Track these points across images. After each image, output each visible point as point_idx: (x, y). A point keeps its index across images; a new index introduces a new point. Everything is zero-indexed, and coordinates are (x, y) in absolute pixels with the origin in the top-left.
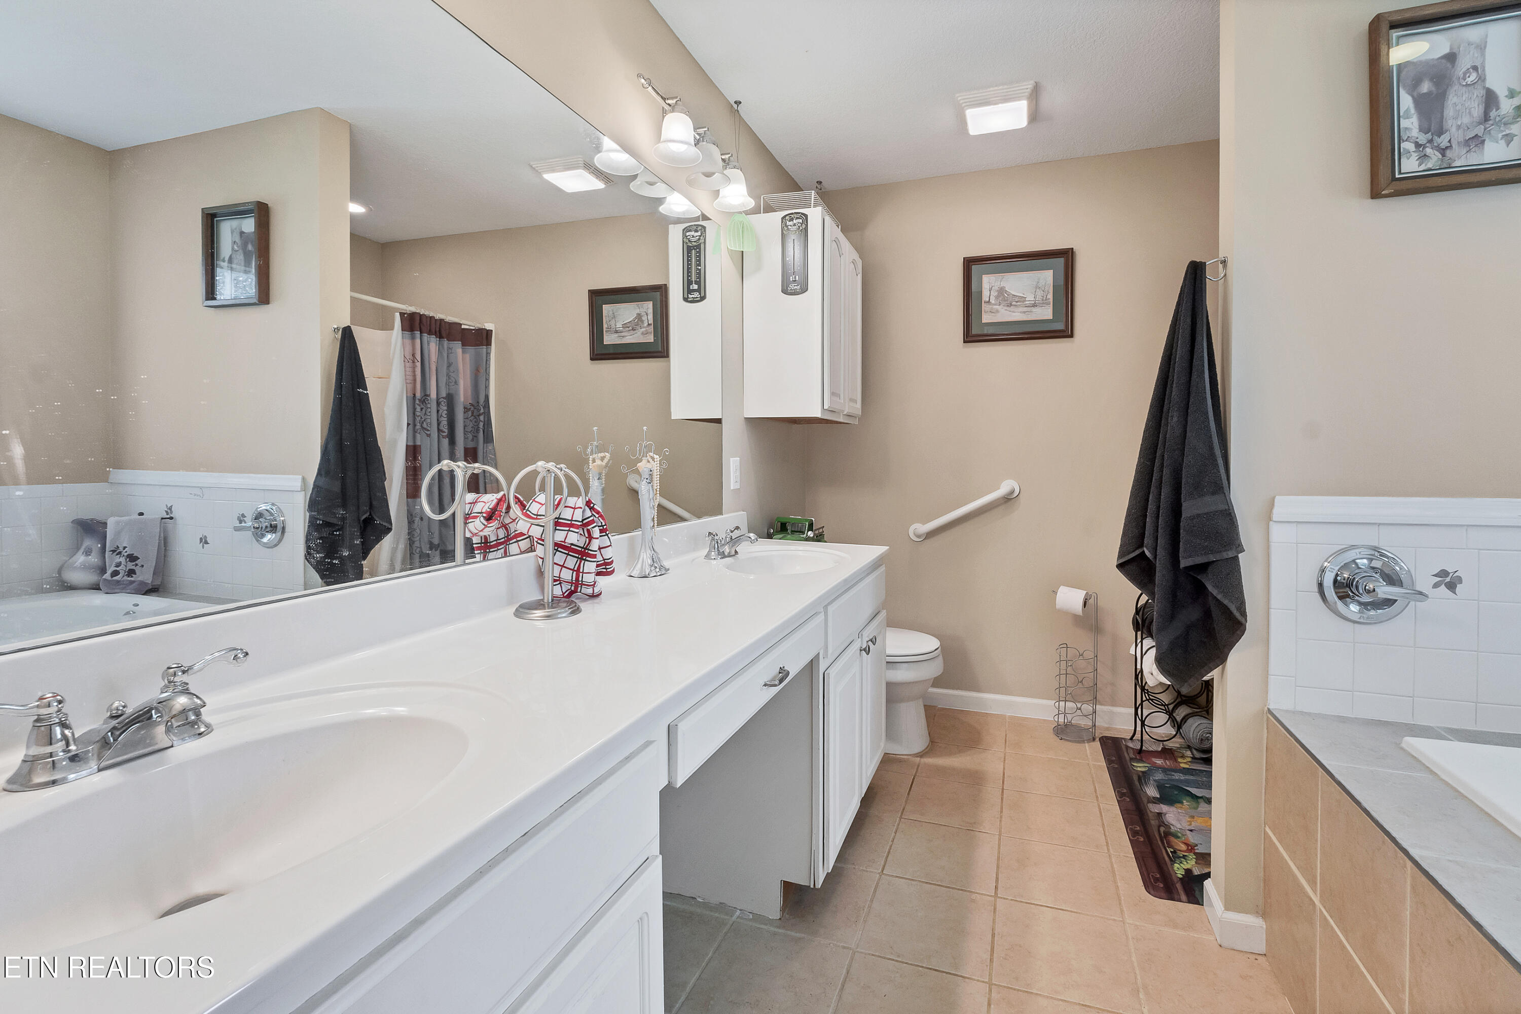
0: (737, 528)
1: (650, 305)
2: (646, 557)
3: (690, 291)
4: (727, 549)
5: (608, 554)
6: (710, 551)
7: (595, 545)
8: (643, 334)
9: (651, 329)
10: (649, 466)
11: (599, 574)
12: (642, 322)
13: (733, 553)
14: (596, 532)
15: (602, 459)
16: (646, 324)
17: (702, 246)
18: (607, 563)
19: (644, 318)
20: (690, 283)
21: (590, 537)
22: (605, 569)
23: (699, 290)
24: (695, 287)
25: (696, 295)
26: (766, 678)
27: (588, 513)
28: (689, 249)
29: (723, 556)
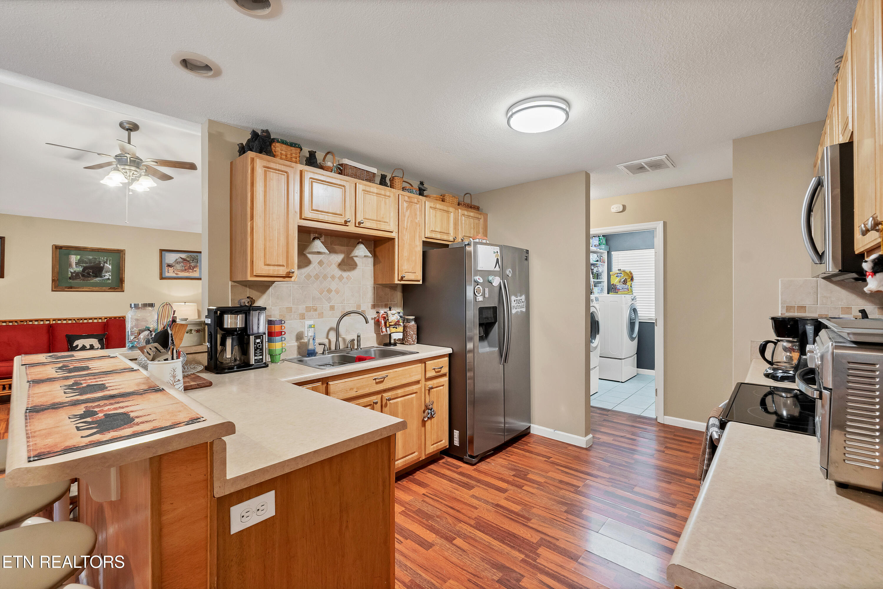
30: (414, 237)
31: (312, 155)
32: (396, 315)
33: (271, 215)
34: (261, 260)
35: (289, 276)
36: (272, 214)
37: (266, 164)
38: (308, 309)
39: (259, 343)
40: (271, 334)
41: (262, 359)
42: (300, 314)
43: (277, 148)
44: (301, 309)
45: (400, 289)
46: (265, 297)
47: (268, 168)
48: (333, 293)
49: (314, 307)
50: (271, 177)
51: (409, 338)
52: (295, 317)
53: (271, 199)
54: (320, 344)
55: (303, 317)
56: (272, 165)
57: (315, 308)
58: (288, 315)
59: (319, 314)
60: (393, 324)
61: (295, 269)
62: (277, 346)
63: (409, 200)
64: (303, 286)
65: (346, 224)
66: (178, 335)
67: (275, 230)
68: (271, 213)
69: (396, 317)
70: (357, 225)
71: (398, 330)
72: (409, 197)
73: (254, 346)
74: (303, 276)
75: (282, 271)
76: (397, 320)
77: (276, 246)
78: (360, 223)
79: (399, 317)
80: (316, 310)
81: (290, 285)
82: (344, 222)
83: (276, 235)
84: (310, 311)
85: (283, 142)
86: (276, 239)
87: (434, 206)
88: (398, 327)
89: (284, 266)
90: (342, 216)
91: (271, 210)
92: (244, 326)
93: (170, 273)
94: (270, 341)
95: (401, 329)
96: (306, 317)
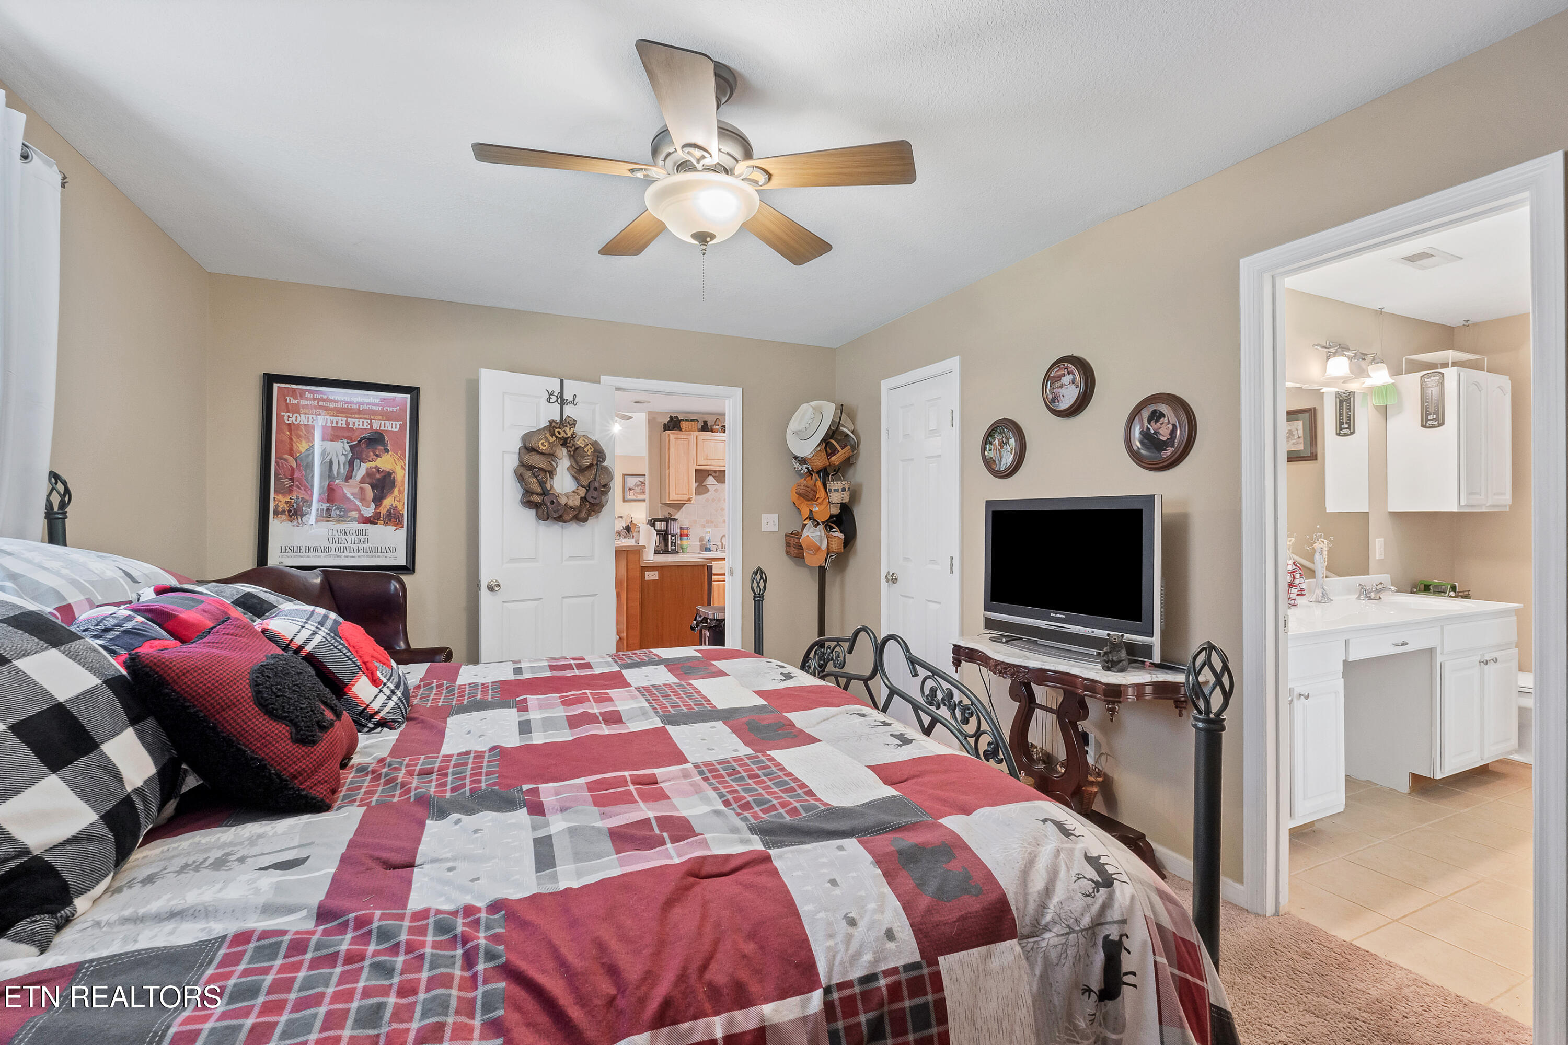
0: (1381, 583)
1: (1300, 423)
2: (1319, 592)
3: (1341, 429)
4: (1373, 595)
5: (1303, 586)
6: (1360, 595)
7: (1297, 581)
8: (1293, 444)
9: (1302, 440)
10: (1321, 546)
11: (1298, 595)
12: (1293, 435)
13: (1378, 598)
14: (1298, 576)
15: (1290, 541)
16: (1296, 437)
17: (1352, 399)
18: (1302, 590)
19: (1295, 433)
20: (1341, 423)
21: (1294, 578)
22: (1301, 593)
23: (1349, 428)
24: (1346, 426)
25: (1347, 431)
26: (1395, 642)
27: (1294, 567)
28: (1341, 402)
29: (1370, 598)
31: (705, 423)
34: (675, 492)
35: (689, 500)
37: (676, 436)
38: (708, 522)
40: (681, 535)
43: (684, 425)
44: (702, 521)
46: (679, 513)
47: (677, 439)
50: (679, 446)
52: (699, 526)
55: (704, 527)
56: (679, 436)
58: (694, 524)
61: (694, 496)
62: (685, 543)
64: (701, 507)
67: (681, 474)
75: (686, 497)
77: (683, 482)
80: (712, 522)
81: (692, 506)
83: (683, 476)
85: (687, 420)
86: (683, 478)
89: (687, 495)
93: (631, 496)
94: (681, 540)
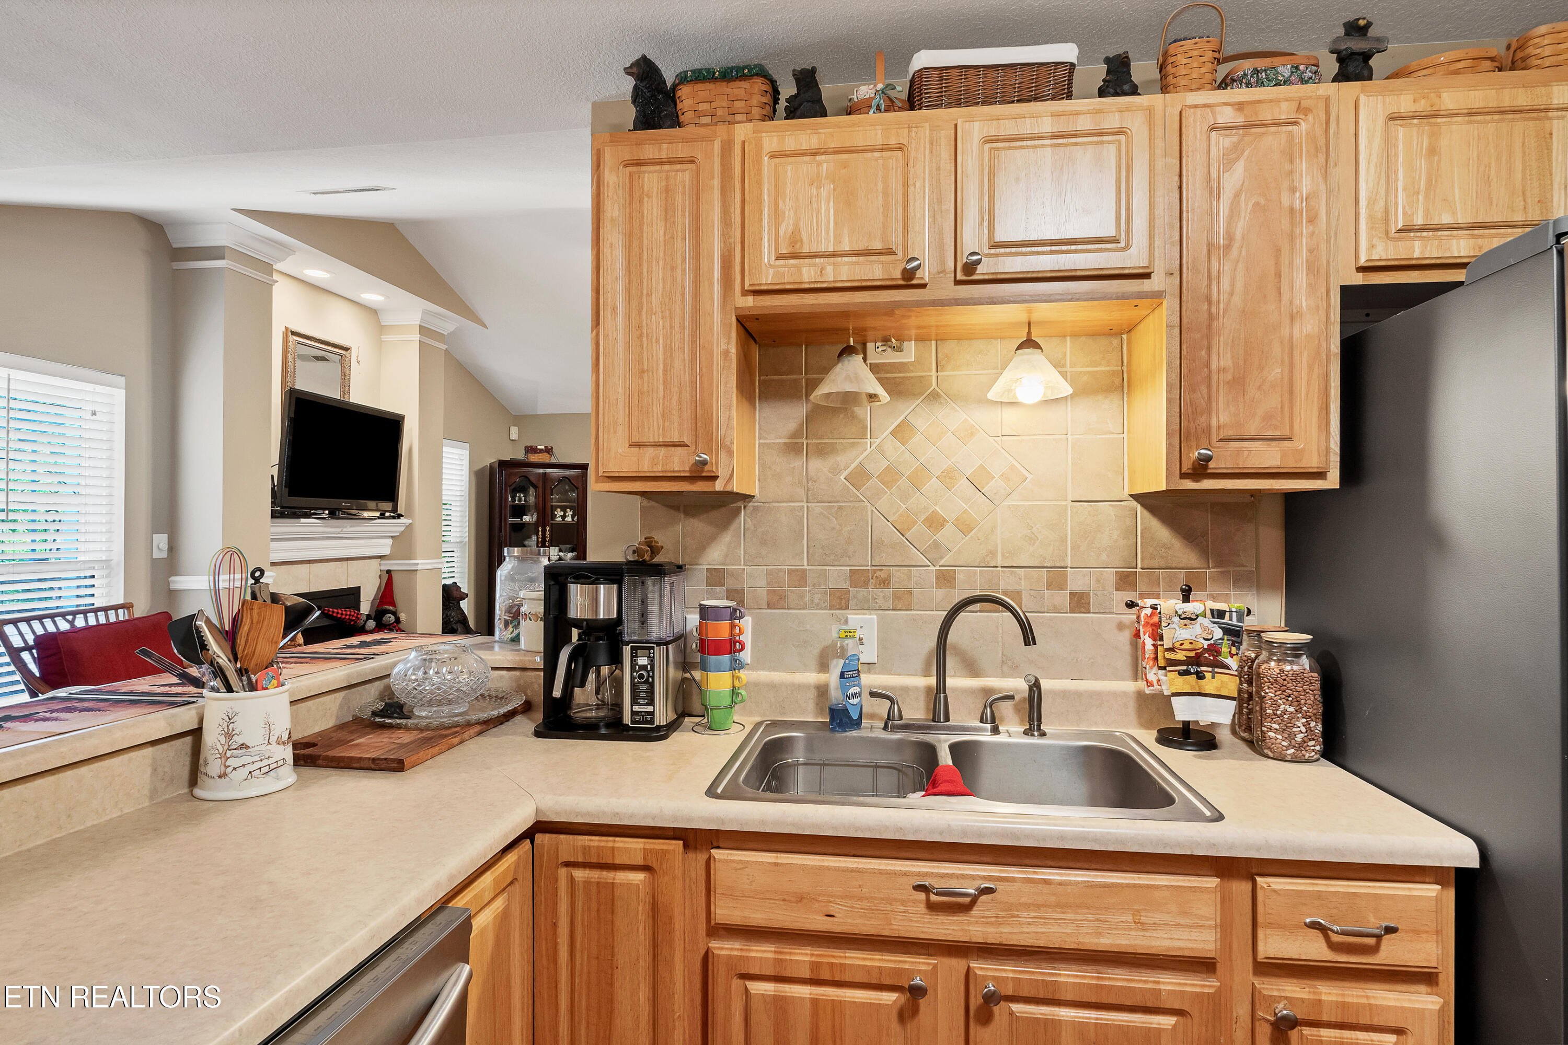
30: (1278, 275)
32: (1206, 621)
33: (644, 300)
34: (615, 432)
36: (648, 294)
37: (629, 153)
38: (859, 578)
39: (643, 667)
41: (652, 714)
42: (833, 593)
43: (687, 98)
44: (837, 577)
45: (1274, 514)
47: (639, 163)
48: (949, 529)
49: (878, 573)
50: (646, 189)
51: (1270, 729)
52: (816, 601)
53: (645, 253)
54: (873, 694)
55: (840, 601)
57: (883, 575)
58: (792, 591)
59: (896, 597)
60: (1180, 656)
62: (716, 681)
63: (1240, 119)
64: (840, 508)
65: (912, 279)
66: (264, 629)
67: (657, 341)
68: (645, 292)
69: (1205, 629)
70: (960, 276)
71: (1209, 685)
72: (1240, 106)
73: (632, 675)
74: (842, 478)
76: (1206, 644)
77: (661, 388)
78: (970, 268)
79: (1218, 633)
80: (885, 583)
81: (801, 504)
82: (899, 276)
83: (661, 356)
84: (865, 585)
86: (661, 367)
87: (1422, 106)
88: (1208, 675)
89: (687, 446)
90: (894, 253)
91: (645, 283)
92: (615, 616)
95: (1229, 683)
96: (852, 603)
